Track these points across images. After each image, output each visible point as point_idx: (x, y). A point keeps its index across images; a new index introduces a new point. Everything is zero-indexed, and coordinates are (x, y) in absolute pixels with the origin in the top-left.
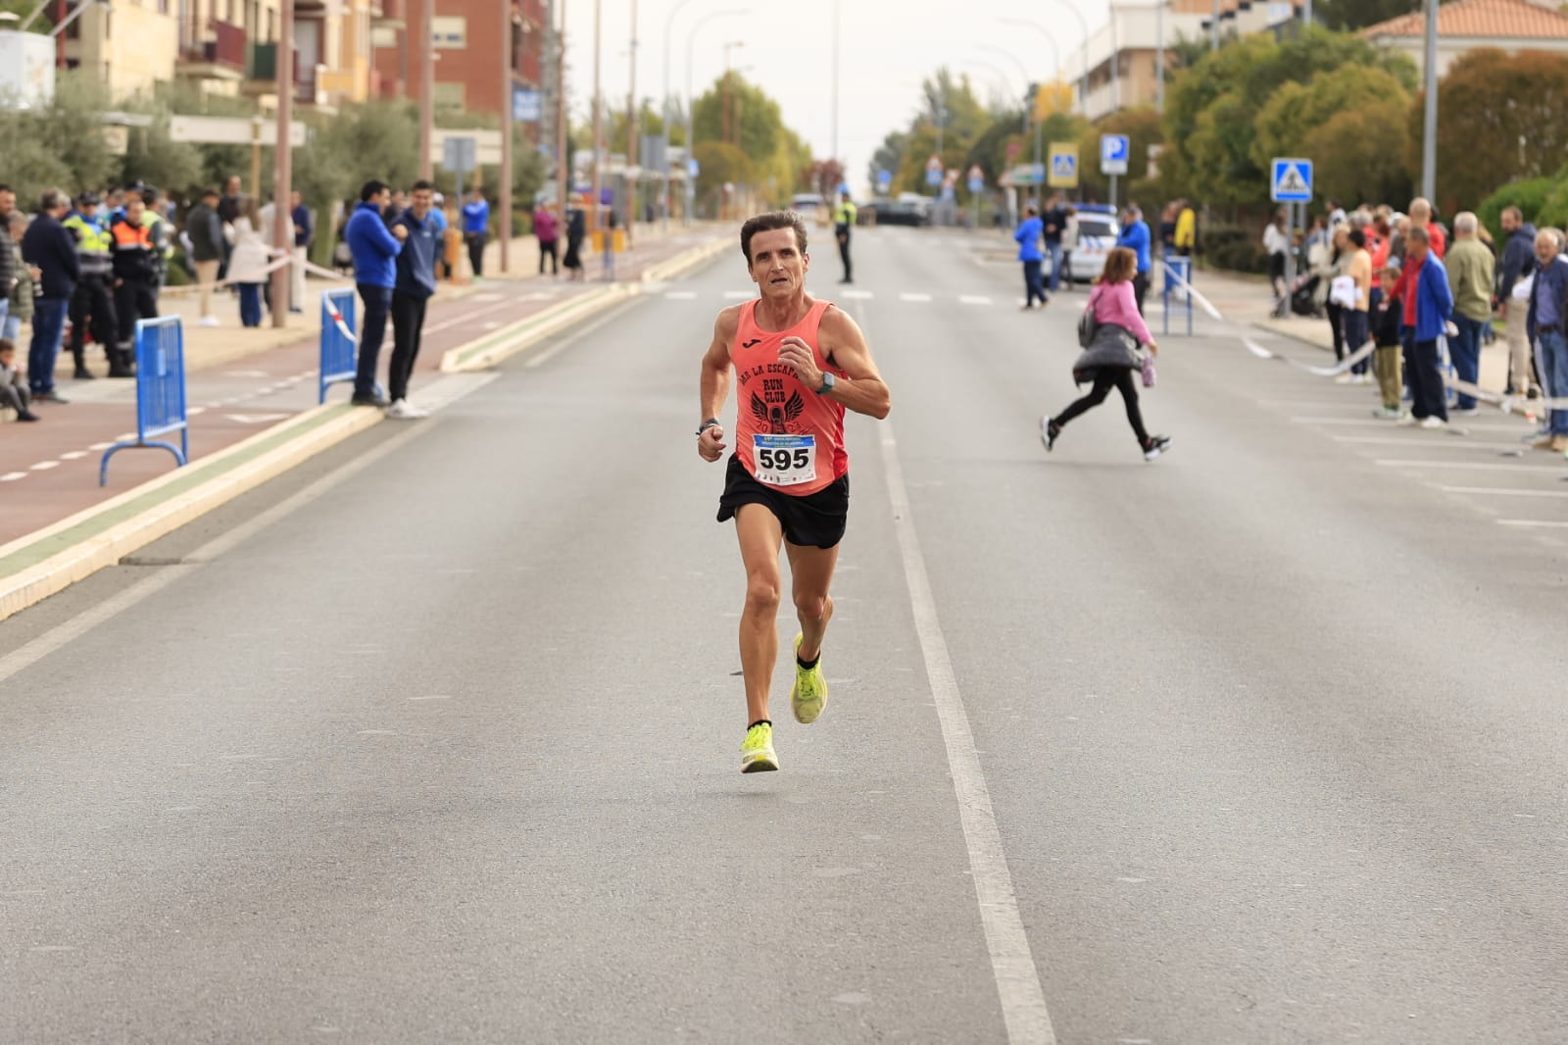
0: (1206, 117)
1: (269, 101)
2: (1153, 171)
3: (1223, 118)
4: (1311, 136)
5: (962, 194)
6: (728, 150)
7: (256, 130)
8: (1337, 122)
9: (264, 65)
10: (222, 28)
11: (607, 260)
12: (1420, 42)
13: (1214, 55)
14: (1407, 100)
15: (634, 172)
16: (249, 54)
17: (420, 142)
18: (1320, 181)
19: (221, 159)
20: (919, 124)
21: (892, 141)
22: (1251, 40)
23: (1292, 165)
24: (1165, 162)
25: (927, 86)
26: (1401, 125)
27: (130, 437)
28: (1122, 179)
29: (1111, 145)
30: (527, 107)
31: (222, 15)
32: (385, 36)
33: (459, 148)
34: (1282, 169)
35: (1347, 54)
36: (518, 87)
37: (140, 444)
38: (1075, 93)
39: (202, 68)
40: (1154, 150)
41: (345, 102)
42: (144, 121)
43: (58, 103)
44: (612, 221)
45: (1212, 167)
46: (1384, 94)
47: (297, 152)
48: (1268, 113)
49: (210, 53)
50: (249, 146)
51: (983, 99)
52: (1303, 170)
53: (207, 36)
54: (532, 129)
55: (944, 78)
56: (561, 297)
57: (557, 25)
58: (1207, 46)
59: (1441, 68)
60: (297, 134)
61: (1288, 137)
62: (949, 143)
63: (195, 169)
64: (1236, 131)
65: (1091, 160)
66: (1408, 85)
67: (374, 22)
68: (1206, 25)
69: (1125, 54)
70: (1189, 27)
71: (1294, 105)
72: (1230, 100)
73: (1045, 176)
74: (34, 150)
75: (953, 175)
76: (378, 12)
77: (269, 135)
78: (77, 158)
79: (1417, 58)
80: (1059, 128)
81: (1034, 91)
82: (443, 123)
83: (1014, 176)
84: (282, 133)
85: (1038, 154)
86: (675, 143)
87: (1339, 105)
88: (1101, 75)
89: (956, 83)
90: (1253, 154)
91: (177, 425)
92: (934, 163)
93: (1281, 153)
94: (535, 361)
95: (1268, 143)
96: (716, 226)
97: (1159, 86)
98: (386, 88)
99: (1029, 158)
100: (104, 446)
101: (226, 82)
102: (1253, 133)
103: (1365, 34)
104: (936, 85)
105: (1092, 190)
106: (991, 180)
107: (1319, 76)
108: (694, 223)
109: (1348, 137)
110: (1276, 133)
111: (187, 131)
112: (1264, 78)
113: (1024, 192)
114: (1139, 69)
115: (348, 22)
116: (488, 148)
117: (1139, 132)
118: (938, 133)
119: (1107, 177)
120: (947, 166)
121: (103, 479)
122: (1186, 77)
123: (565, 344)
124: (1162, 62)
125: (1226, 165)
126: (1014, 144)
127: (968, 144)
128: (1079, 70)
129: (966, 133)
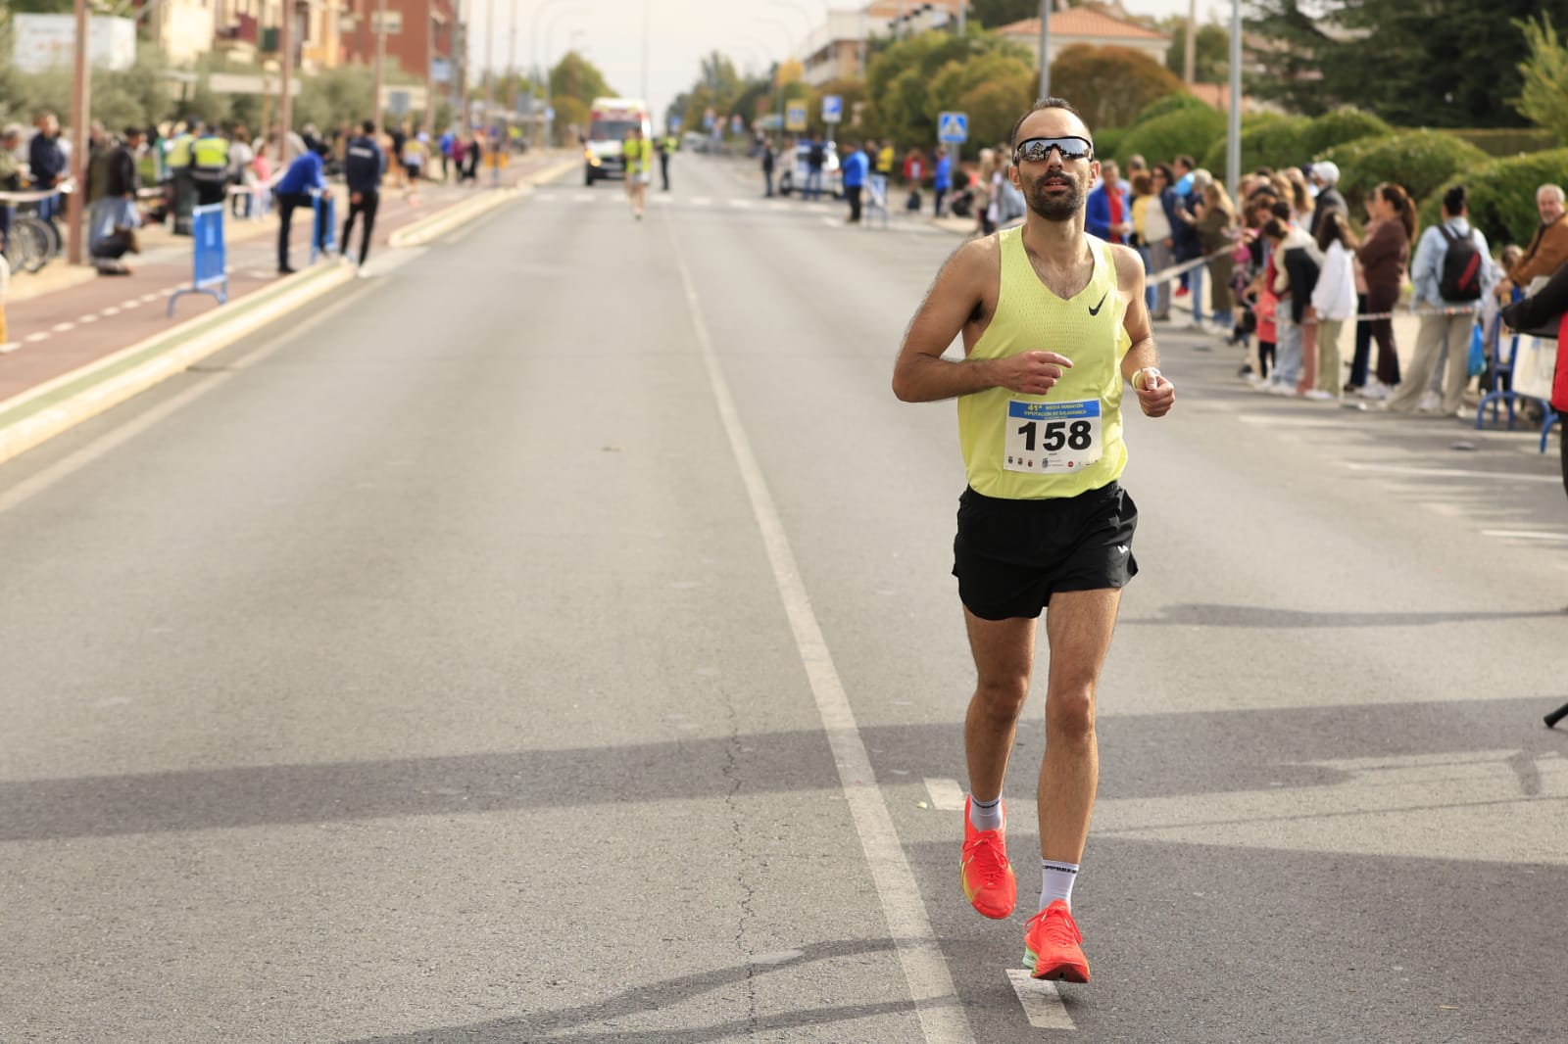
0: (894, 85)
1: (272, 66)
2: (857, 120)
3: (907, 85)
4: (965, 99)
5: (728, 134)
6: (572, 103)
7: (267, 84)
8: (984, 89)
9: (271, 42)
10: (244, 18)
11: (495, 174)
12: (1036, 39)
13: (899, 45)
14: (1029, 76)
15: (511, 116)
16: (260, 35)
17: (373, 94)
18: (973, 127)
19: (243, 104)
20: (698, 88)
21: (681, 99)
22: (923, 35)
23: (953, 117)
24: (866, 116)
25: (704, 63)
26: (1023, 92)
27: (186, 286)
28: (837, 126)
29: (830, 103)
30: (440, 72)
31: (242, 8)
32: (348, 24)
33: (399, 99)
34: (946, 120)
35: (991, 44)
36: (438, 60)
37: (195, 291)
38: (802, 68)
39: (227, 43)
40: (858, 107)
41: (322, 67)
42: (192, 78)
43: (137, 65)
44: (496, 148)
45: (897, 117)
46: (1016, 72)
47: (295, 100)
48: (935, 83)
49: (234, 34)
50: (262, 96)
51: (740, 73)
52: (961, 121)
53: (233, 22)
54: (445, 87)
55: (715, 57)
56: (465, 198)
57: (462, 18)
58: (893, 39)
59: (1052, 55)
60: (294, 87)
61: (949, 98)
62: (718, 100)
63: (225, 110)
64: (914, 94)
65: (816, 112)
66: (1029, 65)
67: (343, 15)
68: (892, 26)
69: (838, 44)
70: (880, 27)
71: (954, 78)
72: (911, 73)
73: (783, 123)
74: (121, 96)
75: (722, 121)
76: (344, 7)
77: (276, 87)
78: (148, 100)
79: (1035, 49)
80: (793, 91)
81: (775, 67)
82: (388, 82)
83: (764, 122)
84: (285, 86)
85: (778, 108)
86: (538, 97)
87: (985, 78)
88: (822, 56)
89: (722, 61)
90: (926, 110)
91: (218, 279)
92: (710, 114)
93: (945, 108)
94: (452, 239)
95: (936, 103)
96: (564, 152)
97: (860, 65)
98: (349, 57)
99: (773, 110)
100: (168, 292)
101: (243, 52)
102: (926, 96)
103: (999, 32)
104: (710, 62)
105: (815, 131)
106: (747, 125)
107: (973, 59)
108: (550, 151)
109: (990, 101)
110: (941, 94)
111: (223, 84)
112: (934, 59)
113: (770, 133)
114: (846, 53)
115: (325, 15)
116: (418, 98)
117: (848, 96)
118: (710, 93)
119: (825, 125)
120: (719, 114)
121: (169, 313)
122: (879, 59)
123: (472, 228)
124: (862, 49)
125: (907, 116)
126: (763, 102)
127: (731, 101)
128: (807, 52)
129: (729, 94)
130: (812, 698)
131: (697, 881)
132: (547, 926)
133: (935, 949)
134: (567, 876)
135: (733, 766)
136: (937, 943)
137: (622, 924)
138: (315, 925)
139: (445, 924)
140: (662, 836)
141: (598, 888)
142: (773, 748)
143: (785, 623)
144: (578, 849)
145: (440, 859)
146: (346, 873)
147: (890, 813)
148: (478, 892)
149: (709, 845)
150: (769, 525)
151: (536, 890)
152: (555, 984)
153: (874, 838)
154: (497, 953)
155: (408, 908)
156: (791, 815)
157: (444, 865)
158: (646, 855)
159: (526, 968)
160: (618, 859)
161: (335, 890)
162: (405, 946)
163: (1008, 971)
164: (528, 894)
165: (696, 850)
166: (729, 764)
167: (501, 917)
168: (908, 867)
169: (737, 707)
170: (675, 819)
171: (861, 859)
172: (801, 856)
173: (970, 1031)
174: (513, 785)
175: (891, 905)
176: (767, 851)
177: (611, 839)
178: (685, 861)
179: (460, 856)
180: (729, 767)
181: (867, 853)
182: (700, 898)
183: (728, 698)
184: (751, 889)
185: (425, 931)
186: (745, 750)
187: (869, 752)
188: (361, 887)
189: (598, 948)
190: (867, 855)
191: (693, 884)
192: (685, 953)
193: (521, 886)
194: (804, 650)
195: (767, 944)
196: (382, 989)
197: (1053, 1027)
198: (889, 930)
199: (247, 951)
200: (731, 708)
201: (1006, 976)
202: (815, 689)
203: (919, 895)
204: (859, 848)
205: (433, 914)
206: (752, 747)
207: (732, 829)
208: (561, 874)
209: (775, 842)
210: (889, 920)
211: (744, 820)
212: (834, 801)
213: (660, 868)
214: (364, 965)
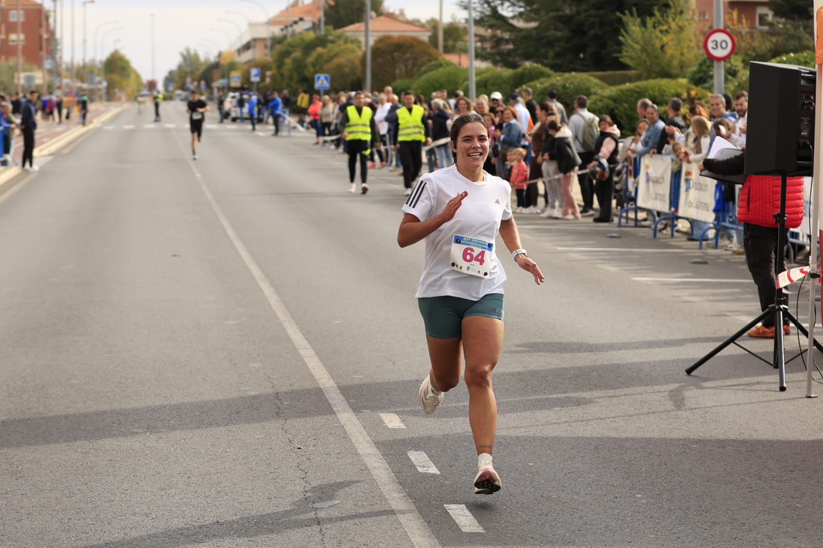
2: (268, 80)
4: (327, 67)
14: (360, 53)
18: (332, 81)
20: (180, 67)
21: (171, 73)
23: (322, 76)
24: (273, 78)
25: (182, 54)
28: (258, 83)
29: (254, 72)
33: (29, 79)
34: (318, 78)
38: (236, 55)
40: (268, 73)
45: (291, 78)
46: (352, 51)
48: (311, 59)
51: (202, 58)
52: (326, 78)
55: (188, 51)
59: (372, 42)
61: (319, 66)
62: (192, 73)
64: (299, 66)
65: (246, 76)
66: (360, 47)
68: (282, 30)
69: (254, 41)
70: (276, 30)
71: (320, 56)
72: (297, 55)
73: (229, 83)
75: (195, 83)
79: (362, 39)
80: (232, 66)
81: (220, 55)
82: (23, 70)
83: (217, 83)
85: (226, 76)
86: (98, 75)
87: (336, 55)
88: (247, 47)
89: (192, 52)
90: (307, 73)
92: (188, 80)
94: (66, 151)
95: (312, 69)
97: (268, 51)
99: (223, 77)
102: (306, 67)
103: (339, 31)
104: (185, 53)
106: (209, 86)
107: (329, 45)
108: (106, 103)
109: (340, 67)
110: (314, 65)
112: (309, 47)
114: (260, 45)
116: (39, 78)
117: (262, 67)
118: (187, 69)
119: (252, 84)
120: (193, 80)
122: (279, 48)
123: (75, 145)
124: (268, 43)
125: (296, 77)
126: (217, 73)
127: (198, 73)
128: (238, 46)
129: (198, 69)
130: (312, 376)
131: (277, 469)
132: (207, 495)
133: (405, 496)
134: (210, 469)
135: (281, 411)
136: (405, 494)
137: (244, 492)
138: (89, 499)
139: (154, 496)
140: (253, 447)
141: (228, 474)
142: (299, 402)
143: (289, 339)
144: (213, 456)
145: (143, 464)
146: (97, 473)
147: (366, 431)
148: (167, 479)
149: (278, 451)
150: (267, 290)
151: (196, 477)
152: (218, 522)
153: (361, 443)
154: (185, 508)
155: (133, 489)
156: (316, 434)
157: (146, 467)
158: (248, 457)
159: (201, 515)
160: (234, 460)
161: (94, 482)
162: (137, 508)
163: (445, 506)
164: (193, 479)
165: (272, 453)
166: (278, 410)
167: (182, 491)
168: (382, 457)
169: (275, 382)
170: (258, 439)
171: (357, 454)
172: (326, 454)
173: (433, 535)
174: (171, 426)
175: (378, 476)
176: (309, 453)
177: (228, 450)
178: (268, 459)
179: (153, 462)
180: (279, 412)
181: (359, 451)
182: (281, 477)
183: (269, 378)
184: (306, 471)
185: (145, 500)
186: (285, 403)
187: (348, 402)
188: (107, 480)
189: (235, 504)
190: (360, 452)
191: (276, 471)
192: (280, 504)
193: (189, 475)
194: (302, 352)
195: (320, 498)
196: (131, 529)
197: (474, 531)
198: (380, 488)
199: (58, 514)
200: (272, 383)
201: (445, 508)
202: (312, 371)
203: (390, 470)
204: (356, 449)
205: (147, 491)
206: (288, 402)
207: (288, 443)
208: (207, 469)
209: (311, 448)
210: (379, 484)
211: (293, 438)
212: (336, 426)
213: (257, 463)
214: (119, 518)
